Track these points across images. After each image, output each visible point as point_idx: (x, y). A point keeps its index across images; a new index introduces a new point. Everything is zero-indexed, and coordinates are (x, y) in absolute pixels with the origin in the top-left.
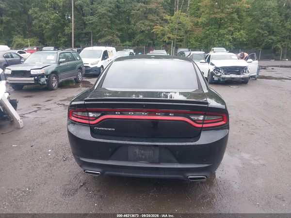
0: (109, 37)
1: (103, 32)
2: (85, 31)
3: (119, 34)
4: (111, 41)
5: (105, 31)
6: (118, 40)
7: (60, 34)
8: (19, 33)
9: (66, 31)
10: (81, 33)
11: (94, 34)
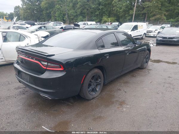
0: (158, 16)
1: (155, 12)
2: (142, 12)
3: (167, 14)
4: (160, 19)
5: (156, 12)
6: (165, 18)
7: (127, 14)
8: (106, 15)
9: (130, 13)
10: (140, 14)
11: (148, 14)
